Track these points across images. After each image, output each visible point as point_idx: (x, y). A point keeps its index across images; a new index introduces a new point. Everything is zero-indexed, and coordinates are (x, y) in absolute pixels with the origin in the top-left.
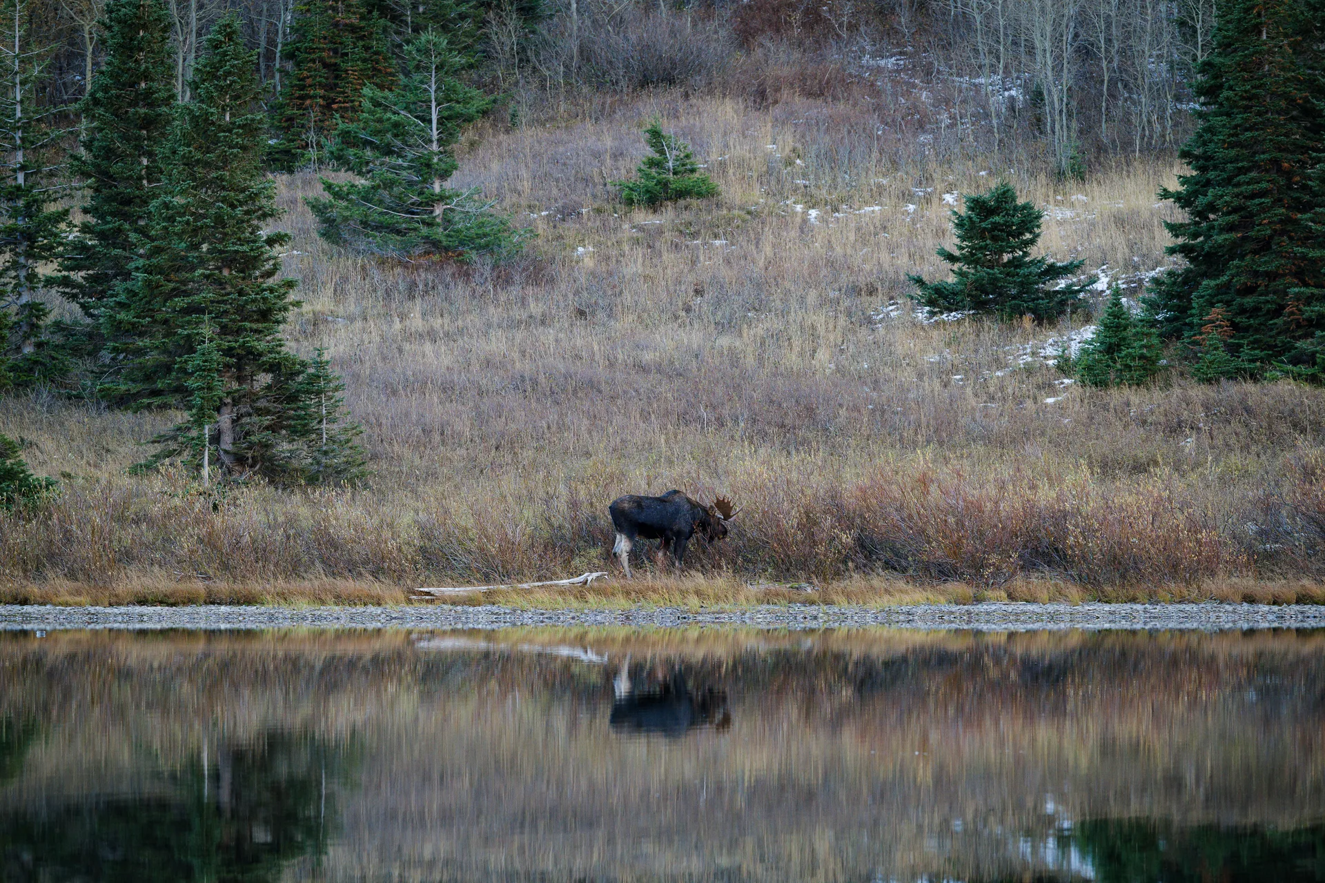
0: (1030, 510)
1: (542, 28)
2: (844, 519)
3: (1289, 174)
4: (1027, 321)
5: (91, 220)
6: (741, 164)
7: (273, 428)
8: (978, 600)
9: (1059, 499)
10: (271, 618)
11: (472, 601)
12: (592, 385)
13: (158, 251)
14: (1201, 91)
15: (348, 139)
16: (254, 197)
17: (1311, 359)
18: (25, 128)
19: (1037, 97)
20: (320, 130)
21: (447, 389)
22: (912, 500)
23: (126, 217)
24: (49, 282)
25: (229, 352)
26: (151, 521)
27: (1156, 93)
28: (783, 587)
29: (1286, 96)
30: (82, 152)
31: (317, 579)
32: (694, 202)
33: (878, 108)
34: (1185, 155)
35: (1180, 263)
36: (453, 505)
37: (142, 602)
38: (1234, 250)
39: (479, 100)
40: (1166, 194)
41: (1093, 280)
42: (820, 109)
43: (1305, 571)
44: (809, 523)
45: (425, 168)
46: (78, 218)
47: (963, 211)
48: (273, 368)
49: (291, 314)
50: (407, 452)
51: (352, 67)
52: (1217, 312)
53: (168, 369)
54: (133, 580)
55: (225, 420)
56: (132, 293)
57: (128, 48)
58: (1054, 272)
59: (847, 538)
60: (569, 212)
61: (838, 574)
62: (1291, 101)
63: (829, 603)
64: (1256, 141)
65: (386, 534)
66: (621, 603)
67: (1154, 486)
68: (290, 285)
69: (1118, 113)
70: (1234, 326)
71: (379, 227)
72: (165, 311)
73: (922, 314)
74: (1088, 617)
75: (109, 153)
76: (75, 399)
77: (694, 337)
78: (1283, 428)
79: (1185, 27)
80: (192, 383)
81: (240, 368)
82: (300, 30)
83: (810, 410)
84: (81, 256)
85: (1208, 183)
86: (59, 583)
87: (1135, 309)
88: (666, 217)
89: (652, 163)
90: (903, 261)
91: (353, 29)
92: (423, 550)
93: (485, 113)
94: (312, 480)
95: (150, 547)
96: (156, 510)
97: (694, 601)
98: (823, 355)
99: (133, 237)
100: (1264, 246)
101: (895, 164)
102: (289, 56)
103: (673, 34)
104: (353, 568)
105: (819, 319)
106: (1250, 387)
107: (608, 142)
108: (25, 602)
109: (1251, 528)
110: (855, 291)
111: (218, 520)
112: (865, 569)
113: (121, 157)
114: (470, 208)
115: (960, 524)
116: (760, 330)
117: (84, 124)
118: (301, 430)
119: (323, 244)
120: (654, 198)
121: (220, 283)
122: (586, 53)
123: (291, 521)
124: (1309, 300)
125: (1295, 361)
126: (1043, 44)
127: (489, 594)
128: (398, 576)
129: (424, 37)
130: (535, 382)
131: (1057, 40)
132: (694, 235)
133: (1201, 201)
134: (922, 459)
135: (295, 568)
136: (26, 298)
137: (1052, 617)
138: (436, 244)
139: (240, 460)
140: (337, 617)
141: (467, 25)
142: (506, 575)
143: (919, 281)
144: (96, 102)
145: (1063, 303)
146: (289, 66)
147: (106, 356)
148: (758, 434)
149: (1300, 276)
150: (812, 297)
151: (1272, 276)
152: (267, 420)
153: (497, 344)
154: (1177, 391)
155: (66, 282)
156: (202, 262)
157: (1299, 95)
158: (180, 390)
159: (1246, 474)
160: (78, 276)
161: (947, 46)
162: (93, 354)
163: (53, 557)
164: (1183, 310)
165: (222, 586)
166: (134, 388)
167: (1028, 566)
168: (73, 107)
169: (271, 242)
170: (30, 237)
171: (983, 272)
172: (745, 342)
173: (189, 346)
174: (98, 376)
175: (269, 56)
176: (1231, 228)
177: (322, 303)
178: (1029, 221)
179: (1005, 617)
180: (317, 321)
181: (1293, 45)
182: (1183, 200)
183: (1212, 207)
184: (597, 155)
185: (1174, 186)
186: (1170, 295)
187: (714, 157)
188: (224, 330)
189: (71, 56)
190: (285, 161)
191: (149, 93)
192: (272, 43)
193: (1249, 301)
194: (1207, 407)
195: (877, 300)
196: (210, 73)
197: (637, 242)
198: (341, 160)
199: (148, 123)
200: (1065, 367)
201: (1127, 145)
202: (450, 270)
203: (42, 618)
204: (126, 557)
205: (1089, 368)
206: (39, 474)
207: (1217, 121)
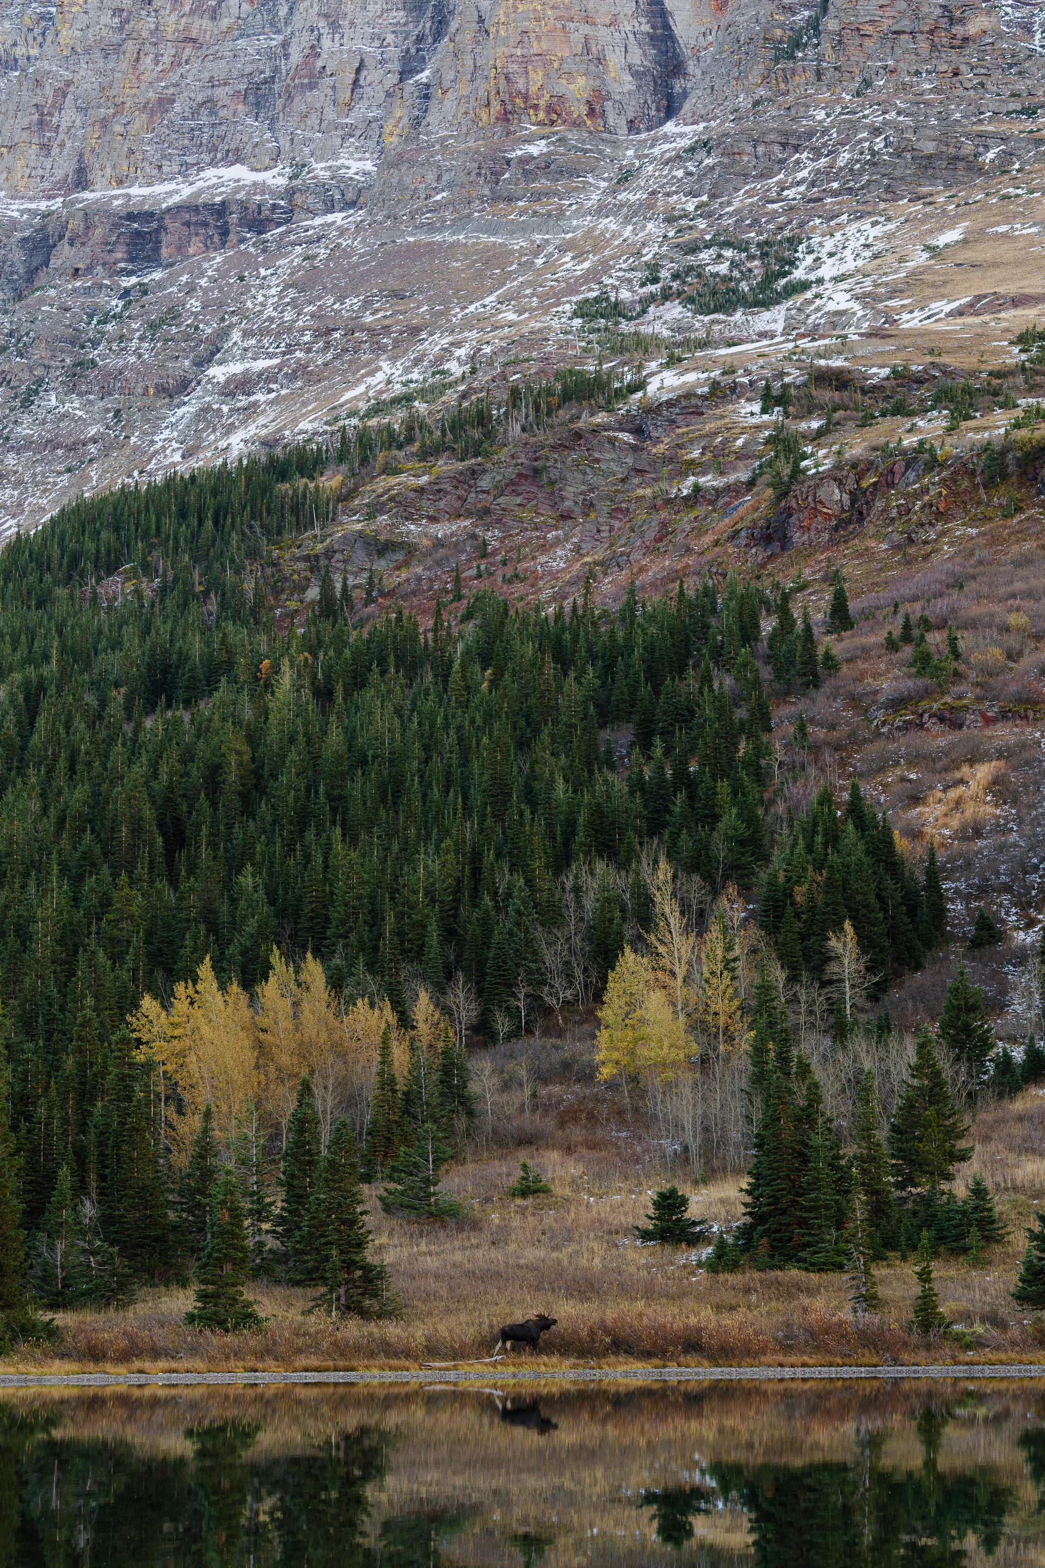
0: (687, 1327)
1: (476, 1121)
2: (607, 1332)
3: (793, 1181)
4: (684, 1245)
5: (285, 1205)
6: (561, 1178)
7: (362, 1294)
8: (665, 1366)
9: (699, 1322)
10: (362, 1377)
11: (447, 1369)
12: (498, 1274)
13: (313, 1218)
14: (756, 1146)
15: (394, 1169)
16: (354, 1195)
17: (805, 1261)
18: (257, 1166)
19: (686, 1149)
20: (382, 1165)
21: (437, 1276)
22: (636, 1323)
23: (300, 1203)
24: (267, 1232)
25: (343, 1261)
26: (310, 1335)
27: (737, 1146)
28: (581, 1362)
29: (791, 1148)
30: (282, 1176)
31: (382, 1359)
32: (541, 1195)
33: (619, 1154)
34: (749, 1173)
35: (748, 1219)
36: (439, 1327)
37: (306, 1370)
38: (771, 1214)
39: (450, 1151)
40: (741, 1190)
41: (711, 1227)
42: (595, 1154)
43: (804, 1353)
44: (592, 1333)
45: (427, 1181)
46: (279, 1204)
47: (655, 1198)
48: (362, 1268)
49: (370, 1245)
50: (419, 1304)
51: (396, 1139)
52: (764, 1241)
53: (317, 1269)
54: (302, 1361)
55: (342, 1291)
56: (302, 1237)
57: (301, 1131)
58: (695, 1224)
59: (608, 1340)
60: (488, 1200)
61: (604, 1356)
62: (794, 1150)
63: (600, 1368)
64: (779, 1167)
65: (411, 1340)
66: (512, 1369)
67: (740, 1316)
68: (370, 1232)
69: (720, 1155)
70: (772, 1246)
71: (408, 1207)
72: (317, 1244)
73: (638, 1243)
74: (712, 1374)
75: (293, 1176)
76: (278, 1282)
77: (541, 1253)
78: (794, 1291)
79: (749, 1119)
80: (328, 1275)
81: (348, 1268)
82: (374, 1123)
83: (592, 1284)
84: (281, 1220)
85: (759, 1185)
86: (271, 1362)
87: (730, 1240)
88: (529, 1202)
89: (523, 1178)
90: (630, 1219)
91: (396, 1122)
92: (426, 1347)
93: (452, 1157)
94: (379, 1317)
95: (310, 1346)
96: (312, 1330)
97: (543, 1368)
98: (597, 1260)
99: (303, 1212)
100: (784, 1212)
101: (626, 1178)
102: (369, 1134)
103: (531, 1123)
104: (396, 1355)
105: (595, 1245)
106: (779, 1273)
107: (505, 1169)
108: (256, 1371)
109: (781, 1334)
110: (610, 1232)
111: (339, 1334)
112: (616, 1353)
113: (298, 1178)
114: (446, 1198)
115: (656, 1333)
116: (570, 1250)
117: (282, 1164)
118: (374, 1295)
119: (383, 1214)
120: (524, 1193)
121: (340, 1232)
122: (495, 1132)
123: (371, 1334)
124: (803, 1235)
125: (798, 1262)
126: (688, 1126)
127: (455, 1366)
128: (416, 1358)
129: (426, 1125)
130: (474, 1273)
131: (694, 1124)
132: (542, 1209)
133: (756, 1193)
134: (640, 1305)
135: (372, 1355)
136: (257, 1239)
137: (696, 1374)
138: (431, 1214)
139: (348, 1308)
140: (390, 1376)
141: (444, 1120)
142: (463, 1357)
143: (637, 1228)
144: (287, 1154)
145: (698, 1237)
146: (369, 1138)
147: (291, 1264)
148: (569, 1295)
149: (800, 1225)
150: (592, 1235)
151: (788, 1225)
152: (360, 1291)
153: (458, 1257)
154: (748, 1275)
155: (274, 1232)
156: (332, 1223)
157: (797, 1147)
158: (323, 1278)
159: (778, 1311)
160: (279, 1229)
161: (647, 1127)
162: (286, 1263)
163: (268, 1351)
164: (750, 1240)
165: (341, 1363)
166: (303, 1277)
167: (686, 1351)
168: (277, 1157)
169: (361, 1214)
170: (259, 1212)
171: (665, 1224)
172: (563, 1255)
173: (327, 1259)
174: (288, 1272)
175: (361, 1134)
176: (769, 1204)
177: (384, 1240)
178: (684, 1202)
179: (676, 1374)
180: (381, 1248)
181: (795, 1126)
182: (749, 1192)
183: (761, 1195)
184: (500, 1175)
185: (745, 1186)
186: (744, 1234)
187: (550, 1175)
188: (342, 1252)
189: (276, 1135)
190: (367, 1178)
191: (310, 1150)
192: (362, 1128)
193: (778, 1235)
194: (761, 1282)
195: (620, 1236)
196: (335, 1142)
197: (517, 1212)
198: (391, 1178)
199: (309, 1163)
200: (700, 1265)
201: (725, 1169)
202: (437, 1225)
203: (264, 1378)
204: (299, 1351)
205: (710, 1265)
206: (262, 1315)
207: (763, 1158)
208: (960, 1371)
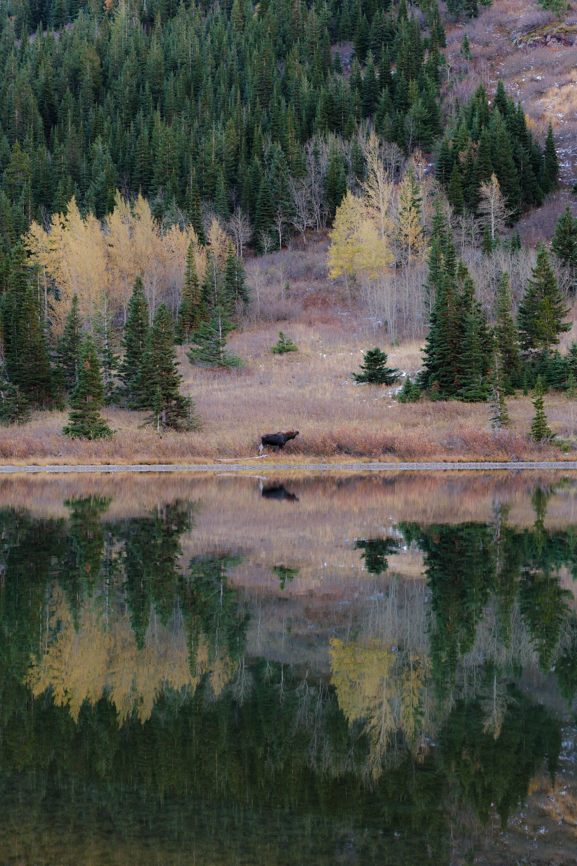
0: (385, 437)
1: (249, 305)
2: (334, 440)
3: (455, 344)
4: (384, 384)
5: (126, 359)
6: (305, 342)
7: (177, 416)
8: (371, 462)
9: (393, 434)
10: (177, 468)
11: (232, 463)
12: (264, 403)
13: (144, 367)
14: (431, 321)
15: (197, 336)
16: (171, 352)
17: (462, 395)
18: (108, 333)
19: (386, 323)
20: (189, 333)
21: (224, 404)
22: (353, 434)
23: (136, 358)
24: (115, 376)
25: (164, 395)
26: (143, 442)
27: (419, 321)
28: (317, 459)
29: (454, 322)
30: (124, 340)
31: (190, 457)
32: (292, 353)
33: (342, 326)
34: (427, 339)
35: (426, 369)
36: (226, 437)
37: (141, 464)
38: (440, 365)
39: (233, 325)
40: (421, 350)
41: (402, 373)
42: (327, 327)
43: (460, 453)
44: (324, 442)
45: (218, 343)
46: (123, 358)
47: (366, 355)
48: (177, 399)
49: (181, 384)
50: (213, 422)
51: (197, 316)
52: (436, 382)
53: (148, 399)
54: (139, 458)
55: (163, 413)
56: (138, 379)
57: (136, 311)
58: (391, 371)
59: (335, 445)
60: (257, 356)
61: (332, 455)
62: (456, 324)
63: (330, 463)
64: (446, 335)
65: (208, 444)
66: (273, 463)
67: (418, 430)
68: (181, 376)
69: (408, 327)
70: (440, 386)
71: (205, 360)
72: (147, 383)
73: (355, 383)
74: (401, 466)
75: (131, 340)
76: (122, 408)
77: (291, 390)
78: (454, 414)
79: (427, 303)
80: (154, 403)
81: (167, 399)
82: (183, 306)
83: (324, 410)
84: (124, 369)
85: (433, 347)
86: (118, 459)
87: (413, 381)
88: (285, 356)
89: (280, 342)
90: (349, 368)
91: (198, 305)
92: (218, 449)
93: (234, 328)
94: (188, 430)
95: (143, 449)
96: (144, 438)
97: (293, 463)
98: (328, 394)
99: (138, 363)
100: (449, 364)
101: (347, 342)
102: (180, 313)
103: (286, 306)
104: (199, 454)
105: (327, 385)
106: (445, 403)
107: (268, 336)
108: (109, 464)
109: (445, 442)
110: (336, 377)
111: (162, 441)
112: (340, 453)
113: (134, 341)
114: (230, 355)
115: (366, 441)
116: (310, 388)
117: (124, 332)
118: (184, 416)
119: (190, 364)
120: (281, 352)
121: (162, 376)
122: (262, 312)
123: (182, 441)
124: (461, 379)
125: (457, 396)
126: (387, 308)
127: (236, 461)
128: (212, 456)
129: (217, 307)
130: (248, 402)
131: (391, 307)
132: (292, 362)
133: (431, 352)
134: (355, 423)
135: (183, 454)
136: (108, 380)
137: (391, 466)
138: (221, 365)
139: (168, 424)
140: (195, 468)
141: (229, 304)
142: (241, 456)
143: (354, 374)
144: (127, 326)
145: (393, 380)
146: (180, 316)
147: (130, 396)
148: (310, 417)
149: (459, 372)
150: (324, 378)
151: (451, 372)
152: (175, 413)
153: (238, 392)
154: (425, 404)
155: (119, 376)
156: (157, 370)
157: (458, 322)
158: (151, 405)
159: (444, 427)
160: (123, 374)
161: (362, 309)
162: (127, 396)
163: (116, 452)
164: (426, 382)
165: (163, 460)
166: (138, 405)
167: (384, 452)
168: (121, 328)
169: (176, 364)
170: (109, 364)
171: (371, 371)
172: (306, 391)
173: (153, 393)
174: (129, 401)
175: (175, 313)
176: (439, 359)
177: (190, 381)
178: (384, 358)
179: (378, 467)
180: (189, 386)
181: (457, 309)
182: (427, 351)
183: (434, 353)
184: (265, 340)
185: (424, 348)
186: (423, 378)
187: (297, 340)
188: (163, 389)
189: (120, 313)
190: (179, 342)
191: (142, 323)
192: (175, 309)
193: (445, 379)
194: (433, 408)
195: (343, 379)
196: (159, 318)
197: (276, 364)
198: (194, 341)
199: (141, 332)
200: (394, 398)
201: (411, 336)
202: (225, 371)
203: (114, 468)
204: (137, 452)
205: (401, 398)
206: (112, 429)
207: (436, 330)
208: (559, 465)
